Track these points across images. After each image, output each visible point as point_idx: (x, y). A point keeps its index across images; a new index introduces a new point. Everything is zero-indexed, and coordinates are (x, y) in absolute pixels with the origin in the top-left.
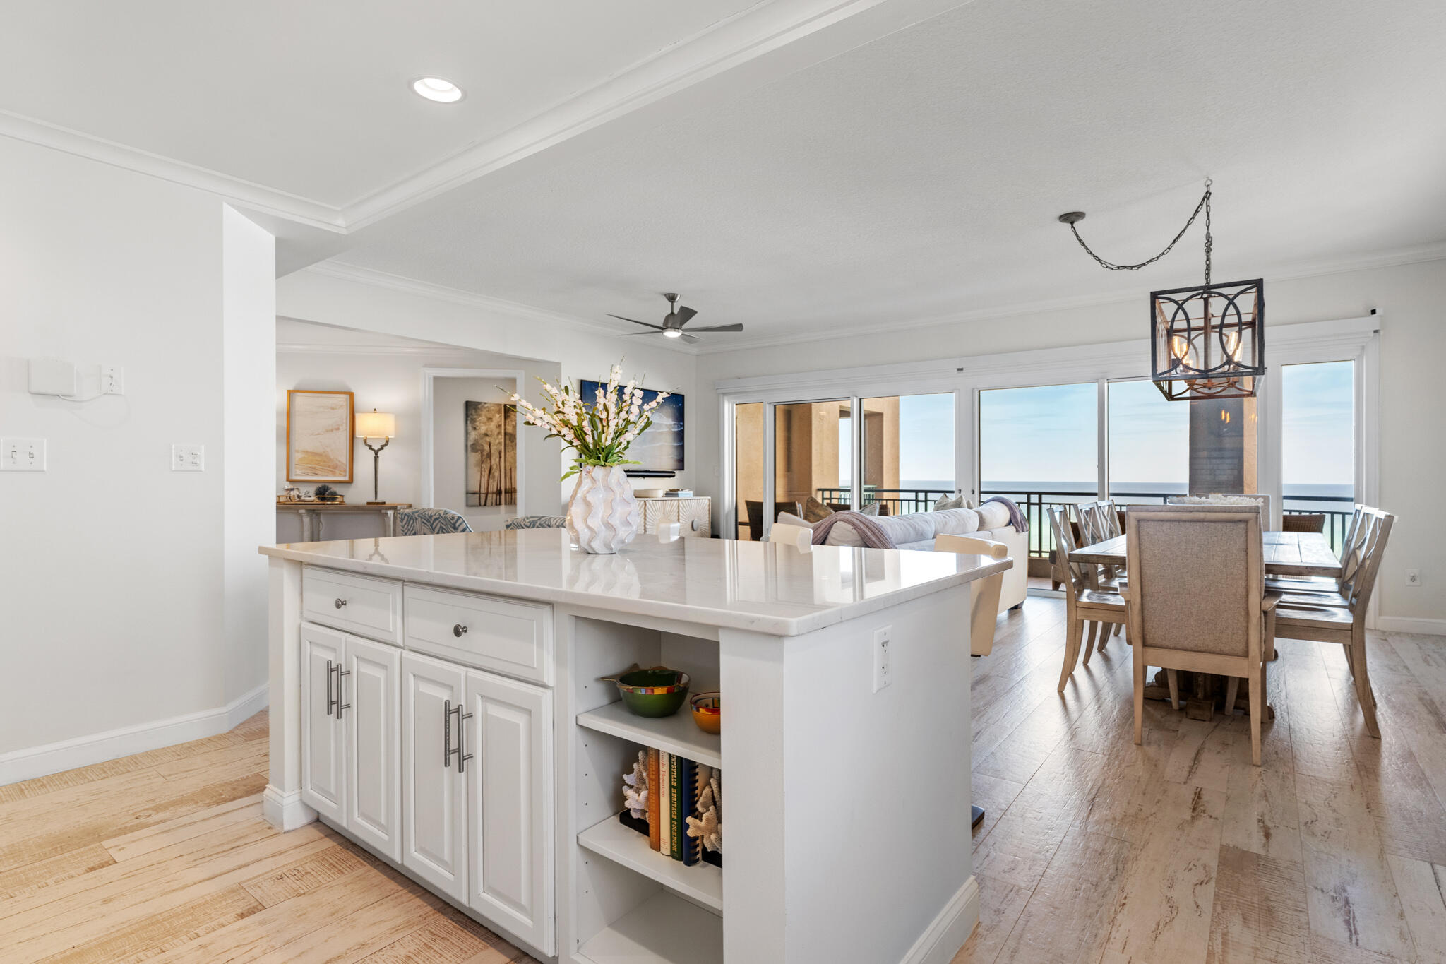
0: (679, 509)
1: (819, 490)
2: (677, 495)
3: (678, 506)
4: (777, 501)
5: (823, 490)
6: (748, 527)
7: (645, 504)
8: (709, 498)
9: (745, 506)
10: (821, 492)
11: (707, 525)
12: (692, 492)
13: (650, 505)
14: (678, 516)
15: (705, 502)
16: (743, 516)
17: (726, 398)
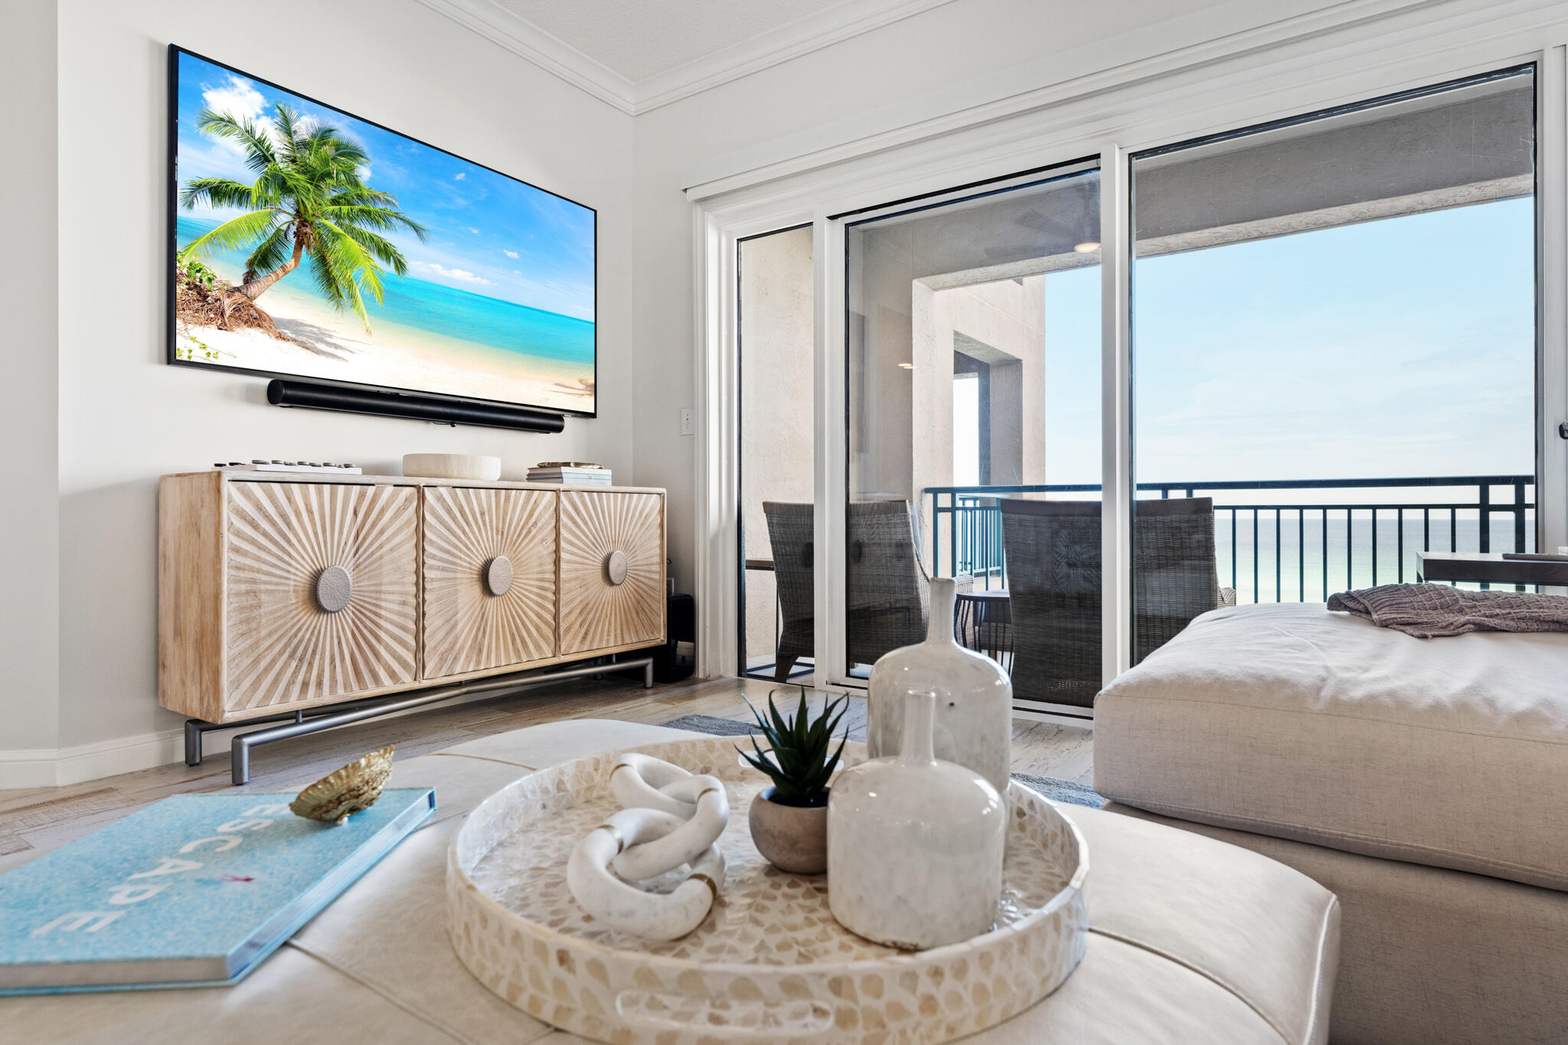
0: (558, 520)
1: (927, 490)
2: (559, 478)
3: (557, 510)
4: (851, 502)
5: (935, 491)
6: (772, 574)
7: (422, 498)
8: (663, 490)
9: (763, 519)
10: (930, 496)
11: (657, 568)
12: (609, 472)
13: (440, 499)
14: (557, 541)
15: (649, 504)
16: (759, 547)
17: (710, 216)
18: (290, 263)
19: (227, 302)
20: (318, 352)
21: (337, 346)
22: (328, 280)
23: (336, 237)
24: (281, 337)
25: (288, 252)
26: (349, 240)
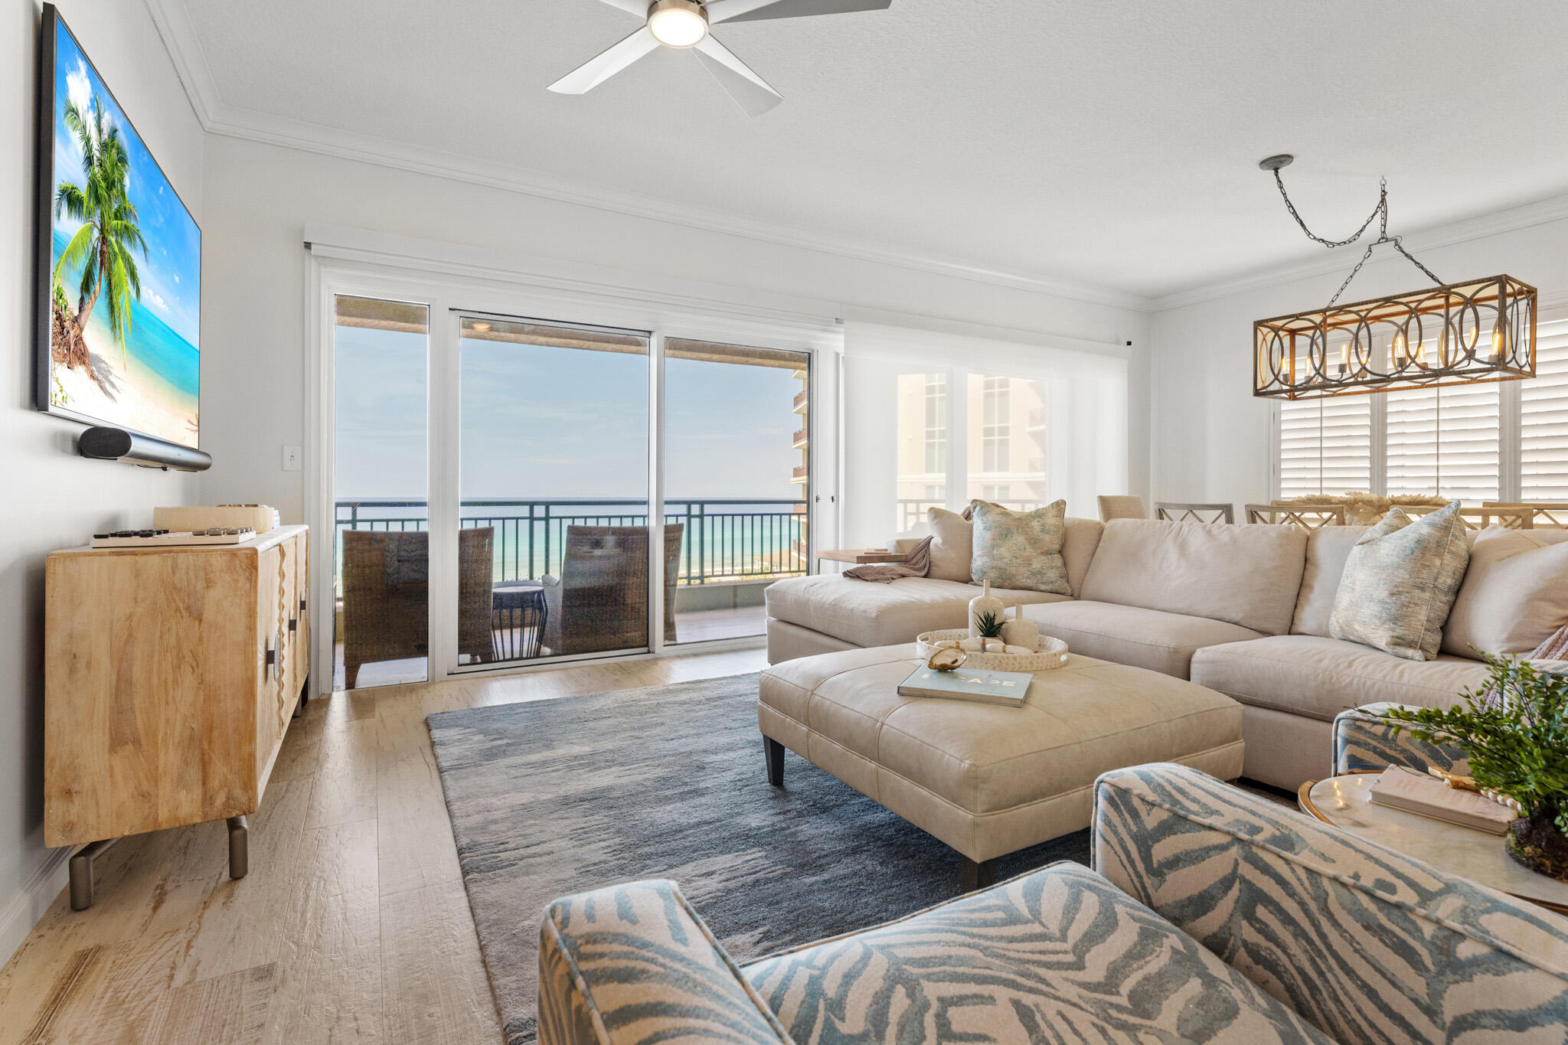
18: (97, 287)
19: (72, 333)
20: (106, 393)
21: (113, 385)
22: (111, 307)
23: (115, 254)
24: (93, 377)
25: (97, 272)
26: (120, 261)
